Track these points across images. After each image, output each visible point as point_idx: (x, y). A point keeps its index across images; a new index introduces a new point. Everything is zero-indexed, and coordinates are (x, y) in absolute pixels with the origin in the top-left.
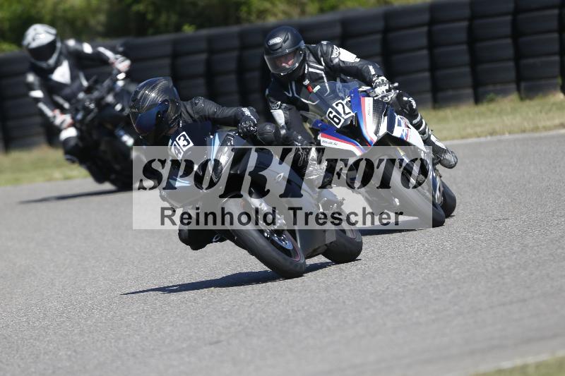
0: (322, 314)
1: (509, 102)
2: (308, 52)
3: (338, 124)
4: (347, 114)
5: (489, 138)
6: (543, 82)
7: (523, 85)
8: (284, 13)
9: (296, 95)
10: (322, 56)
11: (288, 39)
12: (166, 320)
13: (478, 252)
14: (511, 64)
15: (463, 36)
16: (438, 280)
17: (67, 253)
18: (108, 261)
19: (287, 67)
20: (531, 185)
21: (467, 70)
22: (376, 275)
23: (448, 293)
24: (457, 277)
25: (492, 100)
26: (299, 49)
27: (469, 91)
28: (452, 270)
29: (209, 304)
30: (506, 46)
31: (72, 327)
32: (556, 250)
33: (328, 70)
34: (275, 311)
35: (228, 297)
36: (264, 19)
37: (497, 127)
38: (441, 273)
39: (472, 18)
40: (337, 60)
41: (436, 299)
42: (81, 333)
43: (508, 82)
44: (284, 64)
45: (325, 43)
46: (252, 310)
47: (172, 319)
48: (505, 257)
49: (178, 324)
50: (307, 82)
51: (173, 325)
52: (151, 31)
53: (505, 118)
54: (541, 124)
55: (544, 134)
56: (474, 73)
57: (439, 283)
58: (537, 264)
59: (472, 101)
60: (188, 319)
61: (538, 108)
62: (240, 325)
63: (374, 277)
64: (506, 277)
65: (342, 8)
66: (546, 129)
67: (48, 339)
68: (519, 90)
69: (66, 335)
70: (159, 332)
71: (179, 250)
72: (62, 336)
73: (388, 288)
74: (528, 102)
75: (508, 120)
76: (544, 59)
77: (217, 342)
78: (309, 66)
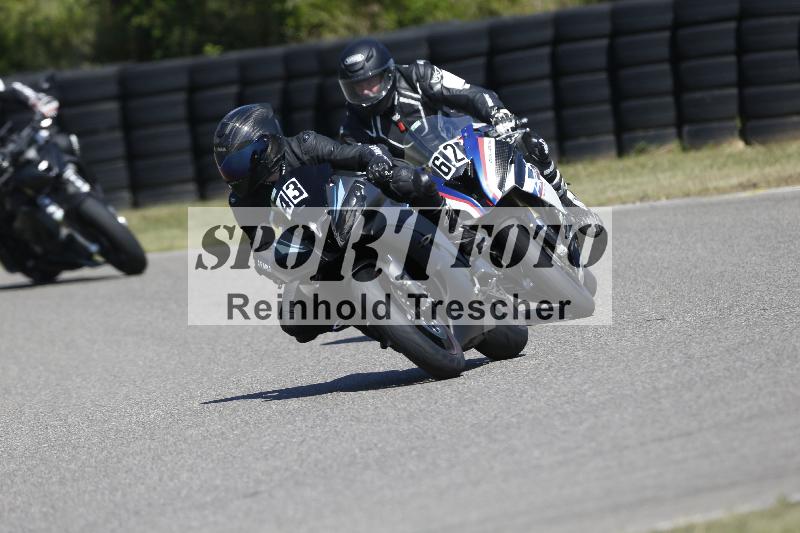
0: (402, 454)
1: (667, 153)
2: (398, 75)
3: (447, 174)
4: (460, 160)
5: (638, 204)
6: (715, 125)
7: (686, 129)
8: (348, 28)
9: (381, 135)
10: (418, 80)
11: (372, 56)
12: (182, 461)
13: (622, 365)
14: (669, 100)
15: (601, 60)
16: (567, 405)
17: (41, 368)
18: (99, 380)
19: (372, 95)
20: (698, 271)
21: (606, 108)
22: (479, 399)
23: (581, 423)
24: (594, 401)
25: (642, 151)
26: (388, 70)
27: (611, 138)
28: (586, 391)
29: (243, 439)
30: (661, 75)
31: (49, 473)
32: (734, 362)
33: (426, 99)
34: (336, 451)
35: (270, 430)
36: (319, 35)
37: (650, 189)
38: (570, 395)
39: (615, 34)
40: (438, 87)
41: (564, 432)
42: (62, 482)
43: (666, 126)
44: (366, 92)
45: (421, 62)
46: (304, 449)
47: (190, 462)
48: (661, 372)
49: (200, 469)
50: (397, 117)
51: (192, 470)
52: (158, 53)
53: (661, 176)
54: (711, 185)
55: (716, 198)
56: (617, 113)
57: (569, 410)
58: (707, 383)
59: (613, 153)
60: (212, 461)
61: (708, 162)
62: (286, 469)
63: (476, 402)
64: (663, 400)
65: (429, 20)
66: (719, 191)
67: (14, 489)
68: (680, 136)
69: (41, 484)
70: (171, 480)
71: (199, 364)
72: (34, 485)
73: (496, 417)
74: (692, 154)
75: (665, 179)
76: (717, 92)
77: (255, 494)
78: (400, 95)
